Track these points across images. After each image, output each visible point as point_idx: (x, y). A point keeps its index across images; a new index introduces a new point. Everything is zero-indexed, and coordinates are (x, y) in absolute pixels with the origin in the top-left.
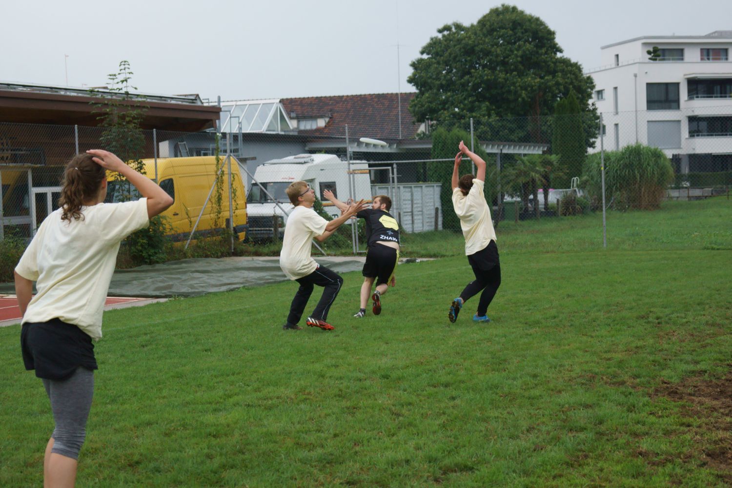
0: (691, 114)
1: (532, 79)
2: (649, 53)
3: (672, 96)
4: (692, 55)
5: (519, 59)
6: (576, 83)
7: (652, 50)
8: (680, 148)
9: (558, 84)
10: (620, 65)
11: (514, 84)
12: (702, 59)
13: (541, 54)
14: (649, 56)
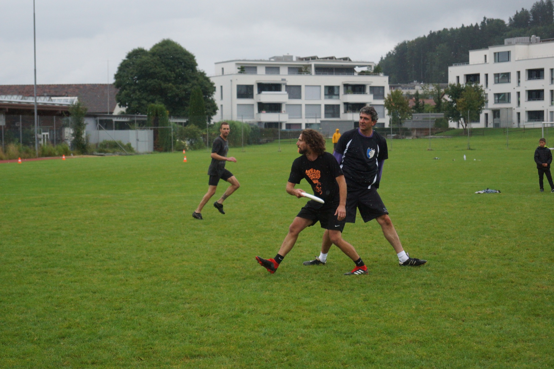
0: (259, 101)
2: (239, 68)
3: (250, 92)
4: (261, 71)
7: (240, 67)
8: (253, 118)
10: (224, 74)
12: (266, 73)
14: (238, 70)
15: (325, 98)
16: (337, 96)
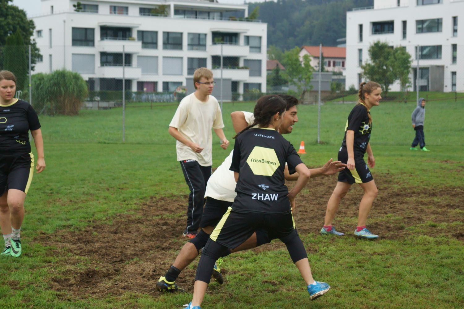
0: (102, 50)
2: (74, 6)
3: (89, 37)
4: (104, 10)
6: (22, 24)
7: (76, 4)
8: (94, 73)
9: (8, 24)
12: (111, 13)
14: (75, 9)
15: (189, 49)
16: (203, 48)
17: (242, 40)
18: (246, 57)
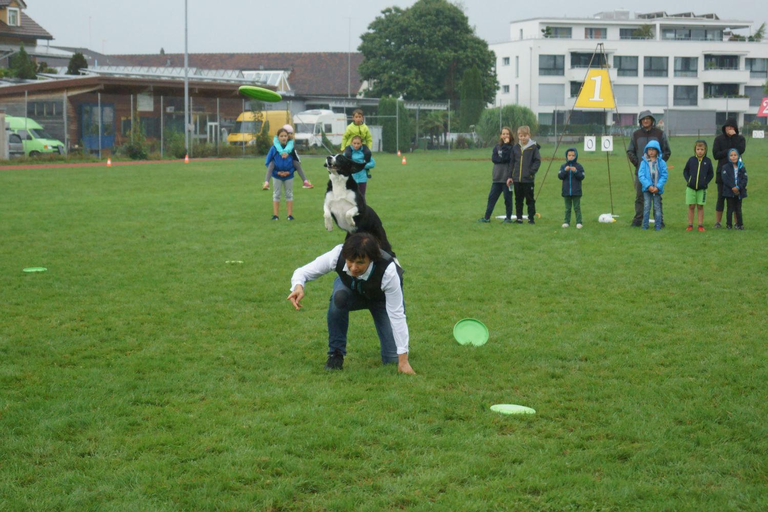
0: (573, 80)
1: (449, 53)
2: (543, 31)
3: (558, 65)
4: (578, 33)
5: (440, 38)
9: (467, 57)
11: (435, 56)
12: (586, 37)
13: (457, 35)
14: (543, 34)
15: (675, 76)
16: (694, 73)
17: (742, 64)
18: (746, 83)
